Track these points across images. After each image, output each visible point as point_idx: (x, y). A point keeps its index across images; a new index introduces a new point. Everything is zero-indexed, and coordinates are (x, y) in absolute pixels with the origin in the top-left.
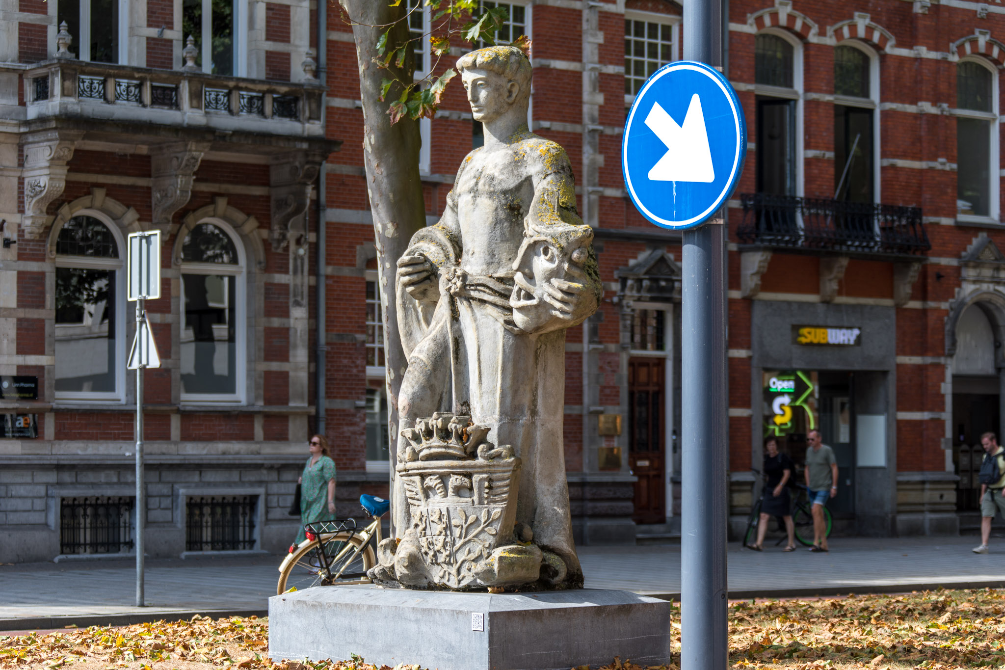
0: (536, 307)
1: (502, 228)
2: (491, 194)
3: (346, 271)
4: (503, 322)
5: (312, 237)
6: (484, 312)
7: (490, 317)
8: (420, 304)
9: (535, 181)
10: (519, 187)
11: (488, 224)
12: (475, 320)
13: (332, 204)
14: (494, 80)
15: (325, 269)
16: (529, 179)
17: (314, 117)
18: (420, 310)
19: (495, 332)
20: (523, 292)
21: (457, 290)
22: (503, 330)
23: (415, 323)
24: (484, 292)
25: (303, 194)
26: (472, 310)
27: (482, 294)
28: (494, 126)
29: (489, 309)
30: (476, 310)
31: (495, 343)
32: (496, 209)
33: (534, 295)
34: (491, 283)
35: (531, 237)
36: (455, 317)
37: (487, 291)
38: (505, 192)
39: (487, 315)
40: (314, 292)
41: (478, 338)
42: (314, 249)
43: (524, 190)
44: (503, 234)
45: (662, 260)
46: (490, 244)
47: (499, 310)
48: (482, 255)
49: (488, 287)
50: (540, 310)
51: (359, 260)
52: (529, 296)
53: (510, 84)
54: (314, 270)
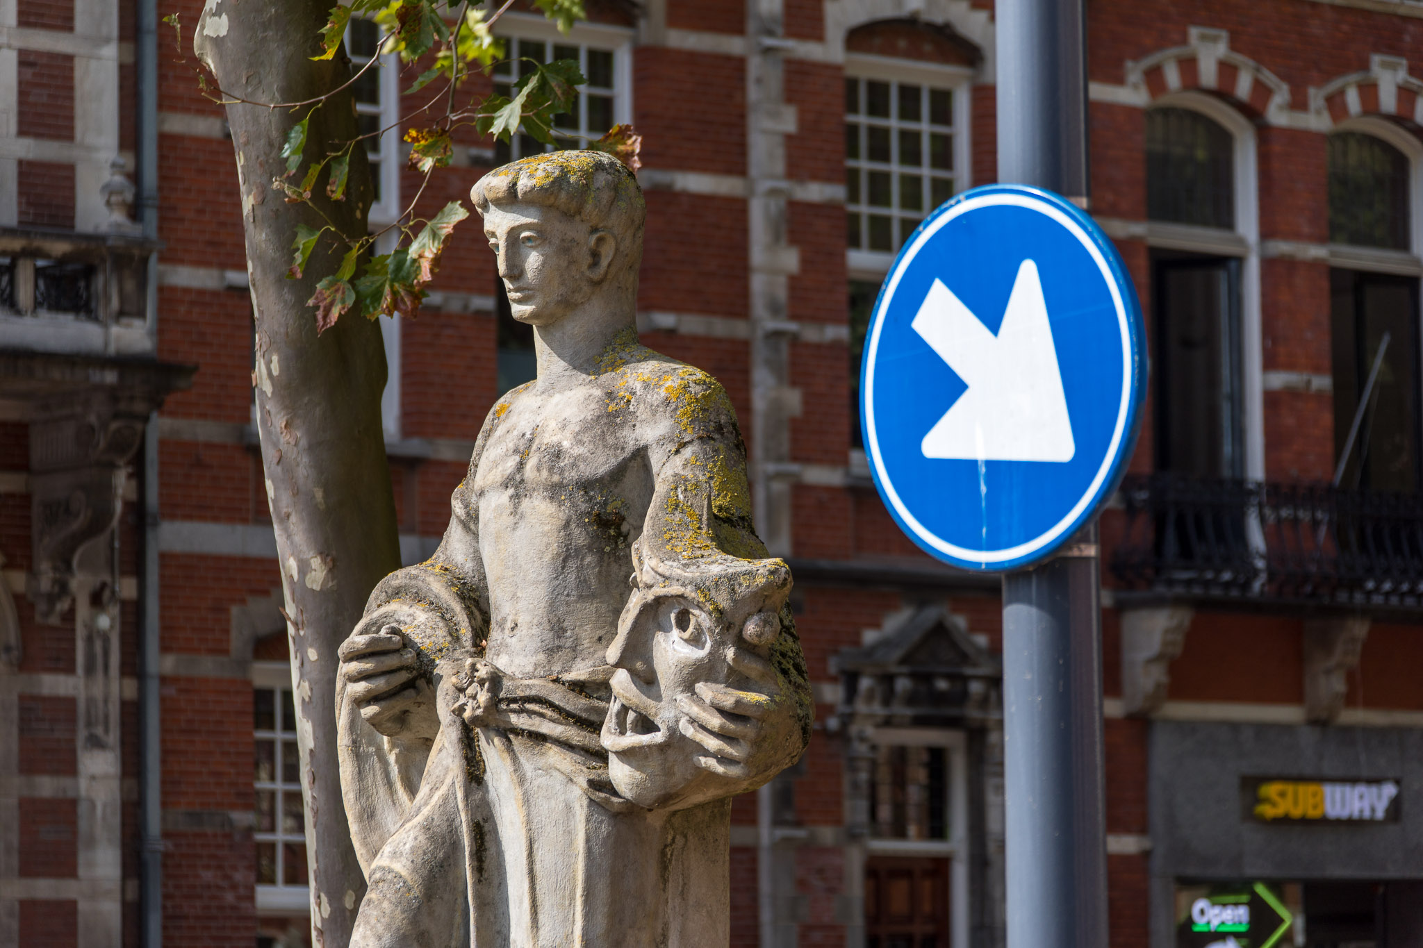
0: (662, 748)
1: (580, 568)
2: (554, 491)
3: (208, 667)
4: (585, 785)
5: (127, 587)
6: (541, 762)
7: (556, 774)
8: (393, 746)
9: (656, 458)
10: (618, 474)
11: (547, 558)
12: (522, 781)
13: (174, 510)
14: (558, 228)
15: (159, 663)
16: (641, 455)
17: (130, 310)
18: (392, 758)
19: (568, 808)
20: (631, 716)
21: (479, 712)
22: (585, 802)
23: (382, 791)
24: (542, 715)
25: (106, 489)
26: (515, 759)
27: (537, 720)
28: (558, 335)
29: (554, 755)
30: (522, 759)
31: (569, 833)
32: (567, 525)
33: (658, 721)
34: (558, 696)
35: (650, 587)
36: (474, 774)
37: (549, 712)
38: (586, 485)
39: (548, 770)
40: (133, 714)
41: (528, 822)
42: (133, 615)
43: (630, 480)
44: (582, 582)
45: (940, 630)
46: (552, 605)
47: (577, 757)
48: (535, 631)
49: (551, 705)
50: (672, 755)
51: (238, 640)
52: (646, 725)
53: (594, 238)
54: (133, 666)
